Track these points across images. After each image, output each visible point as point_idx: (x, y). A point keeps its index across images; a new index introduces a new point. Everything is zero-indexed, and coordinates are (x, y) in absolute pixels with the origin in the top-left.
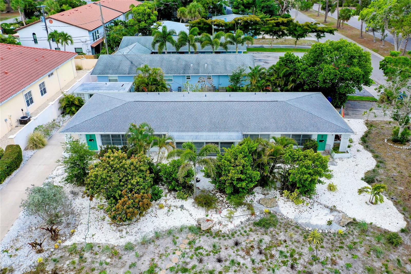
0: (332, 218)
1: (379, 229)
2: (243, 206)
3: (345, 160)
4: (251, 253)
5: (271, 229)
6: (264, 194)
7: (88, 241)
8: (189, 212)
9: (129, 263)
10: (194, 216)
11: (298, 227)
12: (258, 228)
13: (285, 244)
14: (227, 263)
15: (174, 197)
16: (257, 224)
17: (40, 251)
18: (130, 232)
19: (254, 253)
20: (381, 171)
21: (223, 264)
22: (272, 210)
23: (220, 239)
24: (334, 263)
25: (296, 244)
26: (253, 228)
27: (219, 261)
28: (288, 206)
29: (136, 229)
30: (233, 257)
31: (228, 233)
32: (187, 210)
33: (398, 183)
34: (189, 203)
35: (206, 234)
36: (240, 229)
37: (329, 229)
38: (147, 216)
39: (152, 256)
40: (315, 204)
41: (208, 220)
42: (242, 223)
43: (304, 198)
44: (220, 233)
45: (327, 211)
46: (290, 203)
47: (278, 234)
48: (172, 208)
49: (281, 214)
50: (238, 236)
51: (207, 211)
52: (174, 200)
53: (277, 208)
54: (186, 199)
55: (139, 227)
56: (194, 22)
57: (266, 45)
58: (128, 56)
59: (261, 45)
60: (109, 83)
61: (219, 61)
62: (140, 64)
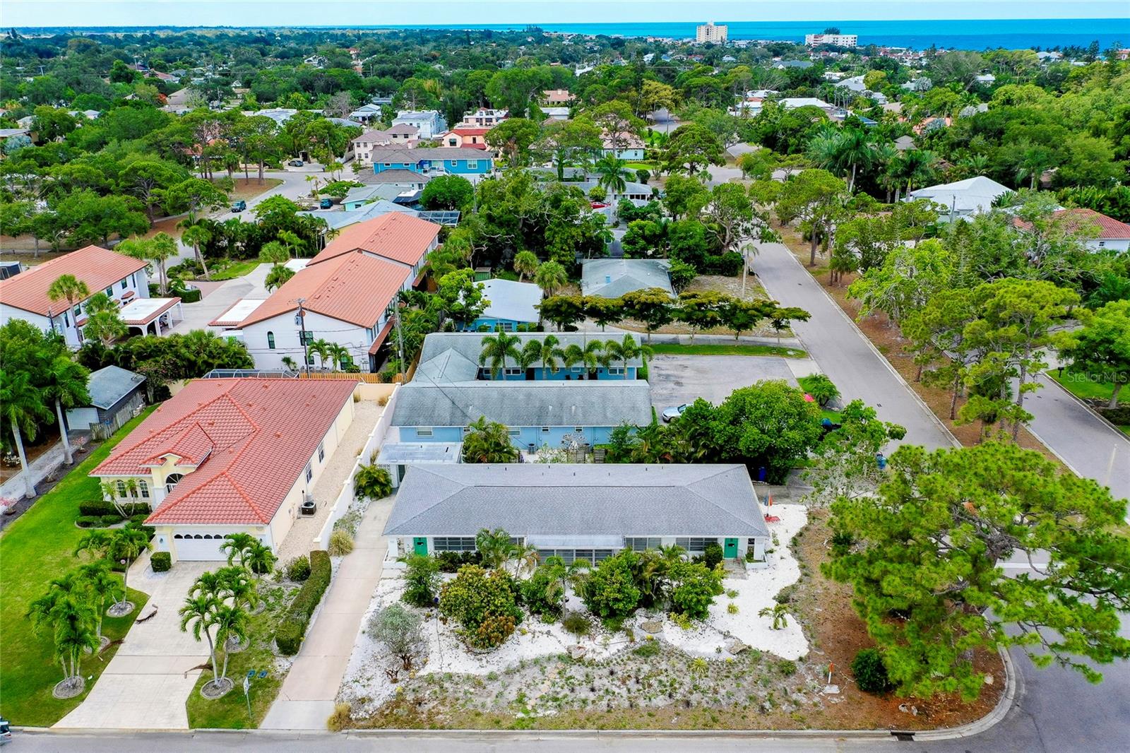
0: (723, 645)
1: (774, 657)
2: (621, 632)
3: (760, 572)
4: (628, 682)
5: (652, 657)
6: (648, 617)
7: (446, 670)
8: (557, 638)
9: (495, 693)
10: (563, 643)
11: (682, 655)
12: (637, 656)
13: (665, 673)
14: (601, 693)
15: (538, 621)
16: (636, 652)
17: (395, 681)
18: (491, 661)
19: (631, 683)
20: (803, 587)
21: (597, 693)
22: (655, 636)
23: (593, 668)
24: (716, 692)
25: (678, 673)
26: (632, 657)
27: (593, 690)
28: (674, 632)
29: (497, 658)
30: (608, 685)
31: (602, 661)
32: (555, 636)
33: (818, 603)
34: (556, 628)
35: (578, 663)
36: (617, 657)
37: (717, 657)
38: (508, 643)
39: (519, 686)
40: (708, 629)
41: (580, 648)
42: (619, 650)
43: (696, 621)
44: (593, 661)
45: (719, 637)
46: (677, 628)
47: (659, 663)
48: (537, 634)
49: (666, 641)
50: (614, 664)
51: (578, 637)
52: (539, 625)
53: (661, 633)
54: (553, 623)
56: (550, 302)
57: (683, 337)
58: (446, 391)
59: (674, 336)
60: (425, 445)
61: (594, 399)
62: (467, 406)
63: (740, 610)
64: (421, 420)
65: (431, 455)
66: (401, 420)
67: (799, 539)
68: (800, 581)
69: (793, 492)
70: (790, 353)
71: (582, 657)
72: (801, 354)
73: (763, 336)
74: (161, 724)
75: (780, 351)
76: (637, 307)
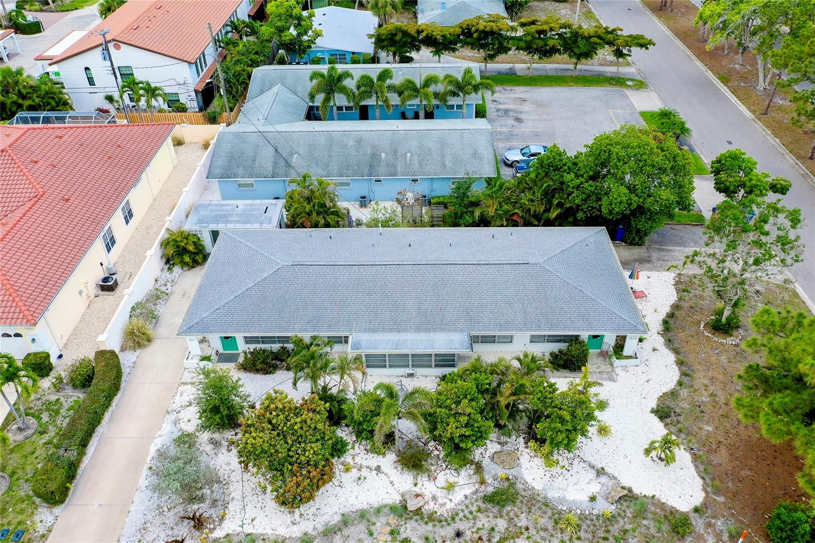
0: (597, 489)
1: (662, 506)
2: (468, 466)
5: (509, 508)
6: (500, 443)
7: (248, 529)
8: (388, 477)
11: (547, 506)
12: (489, 506)
13: (526, 534)
15: (366, 449)
18: (305, 515)
20: (684, 393)
22: (511, 473)
23: (434, 526)
25: (542, 533)
28: (535, 467)
31: (446, 515)
32: (386, 474)
33: (706, 417)
35: (415, 518)
36: (464, 507)
37: (591, 509)
40: (576, 462)
42: (466, 497)
44: (434, 515)
45: (592, 474)
47: (517, 516)
49: (525, 481)
50: (461, 520)
51: (415, 477)
52: (366, 456)
53: (518, 469)
54: (384, 454)
55: (317, 506)
56: (383, 31)
57: (519, 67)
58: (269, 136)
59: (511, 65)
60: (241, 203)
61: (432, 145)
62: (292, 154)
63: (613, 430)
64: (241, 171)
65: (247, 217)
66: (218, 171)
67: (671, 321)
68: (680, 383)
69: (655, 255)
70: (629, 83)
71: (420, 508)
72: (640, 85)
73: (600, 65)
75: (618, 81)
76: (475, 35)
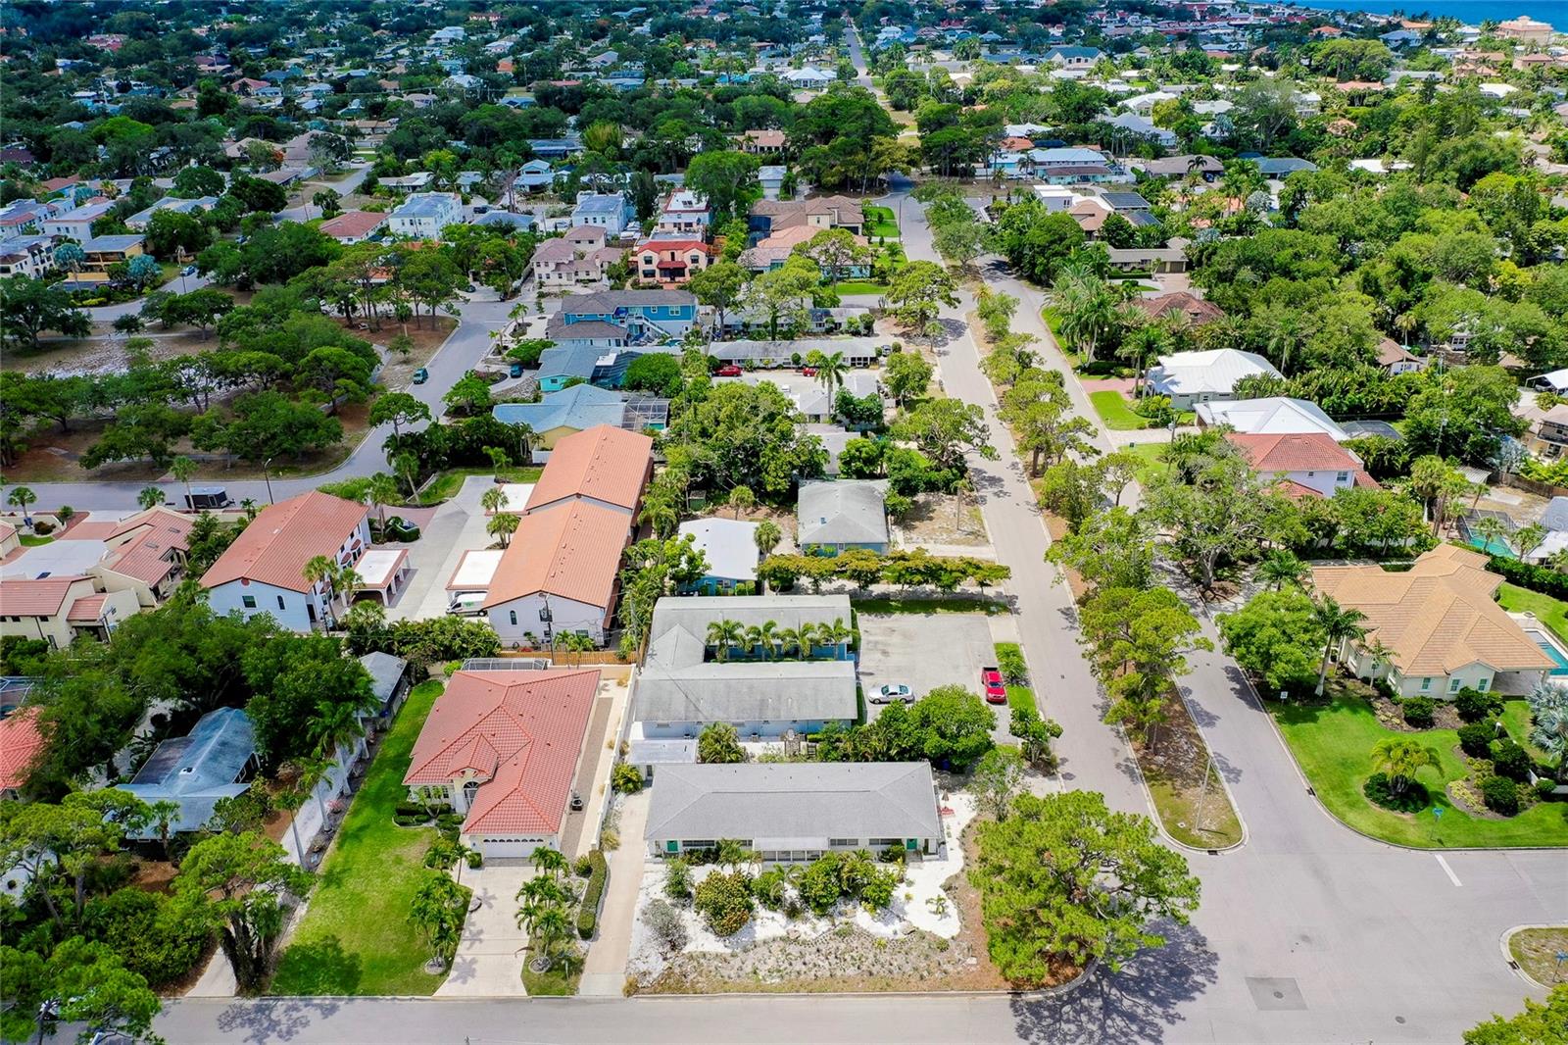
0: (899, 927)
1: (935, 936)
2: (825, 917)
3: (933, 862)
4: (829, 957)
5: (847, 938)
6: (845, 905)
7: (701, 949)
8: (779, 923)
9: (736, 966)
10: (783, 926)
11: (869, 936)
12: (837, 937)
13: (856, 950)
14: (810, 966)
15: (765, 908)
16: (836, 933)
18: (732, 943)
19: (832, 958)
20: (963, 876)
21: (807, 966)
22: (850, 921)
23: (805, 946)
24: (891, 964)
25: (865, 949)
26: (833, 937)
27: (805, 963)
28: (863, 917)
29: (737, 940)
30: (815, 960)
31: (811, 941)
32: (777, 921)
34: (779, 915)
35: (794, 942)
36: (822, 937)
37: (893, 938)
38: (744, 928)
39: (753, 961)
41: (795, 930)
42: (824, 932)
43: (880, 908)
44: (805, 941)
45: (898, 920)
46: (866, 915)
47: (852, 941)
48: (765, 920)
49: (858, 924)
50: (820, 943)
51: (794, 922)
52: (766, 911)
53: (854, 918)
54: (776, 911)
58: (679, 683)
60: (665, 742)
62: (698, 699)
63: (914, 897)
65: (673, 753)
67: (968, 831)
68: (963, 870)
70: (993, 609)
71: (797, 938)
72: (1003, 609)
74: (507, 993)
75: (984, 606)
